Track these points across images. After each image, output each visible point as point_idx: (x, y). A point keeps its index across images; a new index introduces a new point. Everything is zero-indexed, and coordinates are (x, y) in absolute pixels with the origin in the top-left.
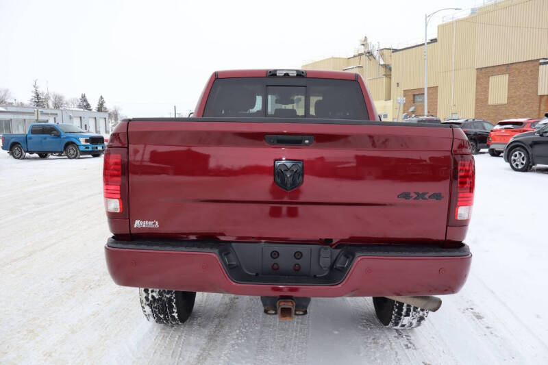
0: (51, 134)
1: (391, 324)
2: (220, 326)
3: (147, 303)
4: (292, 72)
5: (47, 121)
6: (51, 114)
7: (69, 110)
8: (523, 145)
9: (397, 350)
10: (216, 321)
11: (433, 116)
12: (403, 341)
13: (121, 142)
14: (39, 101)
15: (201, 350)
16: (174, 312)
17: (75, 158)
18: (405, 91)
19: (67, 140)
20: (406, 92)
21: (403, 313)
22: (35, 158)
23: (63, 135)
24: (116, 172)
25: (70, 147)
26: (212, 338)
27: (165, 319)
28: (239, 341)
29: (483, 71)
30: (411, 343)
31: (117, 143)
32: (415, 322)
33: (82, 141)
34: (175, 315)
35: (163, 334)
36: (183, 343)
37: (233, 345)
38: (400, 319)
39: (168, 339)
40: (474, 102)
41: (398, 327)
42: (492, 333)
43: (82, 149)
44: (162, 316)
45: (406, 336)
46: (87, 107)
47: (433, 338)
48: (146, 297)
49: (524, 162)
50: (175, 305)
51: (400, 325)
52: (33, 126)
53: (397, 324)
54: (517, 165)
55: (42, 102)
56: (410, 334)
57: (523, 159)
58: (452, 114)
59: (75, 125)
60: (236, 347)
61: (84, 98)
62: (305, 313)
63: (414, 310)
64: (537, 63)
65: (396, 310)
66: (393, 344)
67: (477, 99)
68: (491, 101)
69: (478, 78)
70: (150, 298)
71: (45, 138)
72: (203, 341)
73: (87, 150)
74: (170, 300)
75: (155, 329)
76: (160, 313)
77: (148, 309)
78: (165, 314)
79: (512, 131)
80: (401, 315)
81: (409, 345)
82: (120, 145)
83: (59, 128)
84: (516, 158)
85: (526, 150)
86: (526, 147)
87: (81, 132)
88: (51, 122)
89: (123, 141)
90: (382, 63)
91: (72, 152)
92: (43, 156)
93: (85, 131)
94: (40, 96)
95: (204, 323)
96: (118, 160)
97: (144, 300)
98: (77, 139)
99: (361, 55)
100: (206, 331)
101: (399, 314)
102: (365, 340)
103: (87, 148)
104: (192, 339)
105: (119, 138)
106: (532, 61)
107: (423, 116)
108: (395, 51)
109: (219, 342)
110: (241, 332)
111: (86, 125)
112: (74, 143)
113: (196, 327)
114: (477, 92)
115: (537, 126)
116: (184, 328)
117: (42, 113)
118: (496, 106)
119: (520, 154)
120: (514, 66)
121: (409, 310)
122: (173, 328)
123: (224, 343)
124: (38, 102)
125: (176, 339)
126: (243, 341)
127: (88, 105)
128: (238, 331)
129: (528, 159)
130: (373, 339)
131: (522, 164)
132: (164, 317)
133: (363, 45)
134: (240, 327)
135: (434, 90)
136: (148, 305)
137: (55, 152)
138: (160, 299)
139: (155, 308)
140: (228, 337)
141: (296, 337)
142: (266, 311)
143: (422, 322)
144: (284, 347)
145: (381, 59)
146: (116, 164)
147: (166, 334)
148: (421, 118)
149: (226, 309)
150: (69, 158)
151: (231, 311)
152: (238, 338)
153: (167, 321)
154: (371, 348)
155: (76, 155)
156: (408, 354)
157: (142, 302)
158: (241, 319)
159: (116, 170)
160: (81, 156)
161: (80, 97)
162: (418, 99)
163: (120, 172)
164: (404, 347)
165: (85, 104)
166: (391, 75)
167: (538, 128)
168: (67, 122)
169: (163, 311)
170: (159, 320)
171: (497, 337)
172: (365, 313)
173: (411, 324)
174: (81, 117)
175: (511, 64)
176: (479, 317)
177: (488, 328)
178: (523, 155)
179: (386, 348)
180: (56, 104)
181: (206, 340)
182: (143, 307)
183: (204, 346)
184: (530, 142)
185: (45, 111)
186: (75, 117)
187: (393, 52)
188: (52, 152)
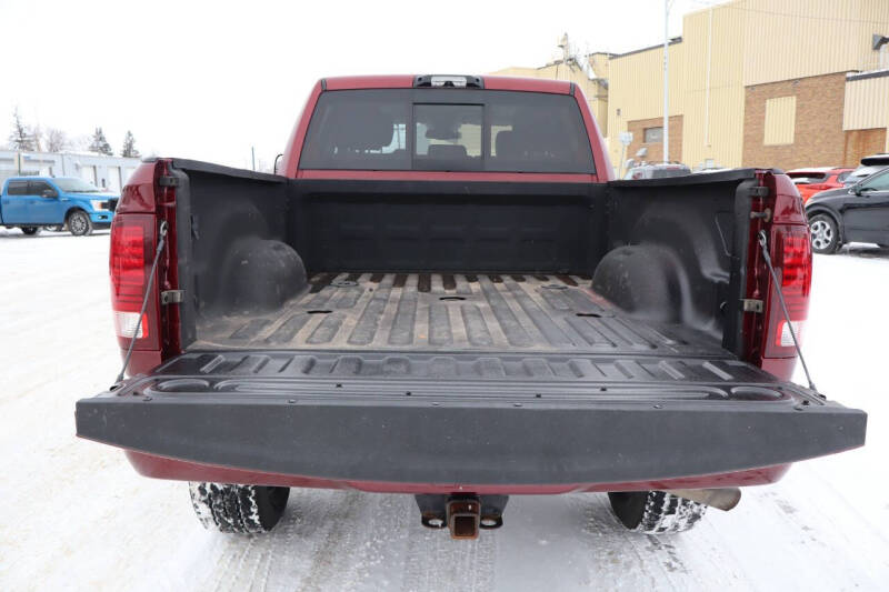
0: (41, 194)
1: (640, 527)
2: (336, 533)
3: (203, 498)
4: (459, 79)
5: (38, 173)
6: (44, 161)
7: (75, 155)
8: (827, 210)
9: (653, 574)
10: (330, 524)
11: (678, 163)
12: (662, 556)
13: (142, 202)
14: (24, 141)
15: (302, 581)
16: (252, 514)
17: (84, 234)
18: (629, 122)
19: (70, 205)
20: (631, 125)
21: (664, 508)
22: (17, 236)
23: (64, 197)
24: (135, 261)
25: (76, 216)
26: (322, 557)
27: (236, 525)
28: (372, 563)
29: (756, 90)
30: (675, 560)
31: (135, 205)
32: (683, 523)
33: (96, 207)
34: (255, 518)
35: (232, 552)
36: (270, 568)
37: (360, 572)
38: (658, 518)
39: (242, 560)
40: (742, 142)
41: (653, 532)
42: (814, 540)
43: (97, 219)
44: (231, 521)
45: (666, 546)
46: (105, 149)
47: (714, 549)
48: (200, 488)
49: (830, 239)
50: (254, 502)
51: (657, 527)
52: (11, 182)
53: (651, 526)
54: (818, 243)
55: (28, 141)
56: (672, 543)
57: (828, 233)
58: (706, 160)
59: (85, 180)
60: (367, 575)
61: (100, 136)
62: (499, 523)
63: (684, 504)
64: (843, 78)
65: (652, 504)
66: (645, 562)
67: (745, 137)
68: (770, 139)
69: (747, 102)
70: (208, 488)
71: (32, 202)
72: (306, 565)
73: (105, 220)
74: (245, 492)
75: (219, 542)
76: (226, 516)
77: (205, 510)
78: (236, 516)
79: (808, 188)
80: (660, 511)
81: (674, 564)
82: (142, 209)
83: (57, 185)
84: (816, 232)
85: (833, 218)
86: (833, 213)
87: (93, 191)
88: (44, 174)
89: (146, 200)
90: (593, 76)
91: (79, 225)
92: (30, 231)
93: (101, 188)
94: (25, 131)
95: (308, 527)
96: (139, 238)
97: (198, 493)
98: (87, 202)
99: (557, 63)
100: (311, 545)
101: (657, 510)
102: (596, 556)
103: (103, 217)
104: (287, 560)
105: (139, 194)
106: (833, 74)
107: (662, 162)
108: (614, 56)
109: (335, 565)
110: (374, 544)
111: (103, 180)
112: (83, 210)
113: (293, 537)
114: (746, 124)
115: (848, 179)
116: (271, 541)
117: (28, 160)
118: (776, 147)
119: (823, 225)
120: (805, 83)
121: (674, 503)
122: (252, 540)
123: (344, 566)
124: (22, 141)
125: (258, 561)
126: (379, 562)
127: (106, 146)
128: (368, 544)
129: (837, 233)
130: (610, 554)
131: (827, 241)
132: (235, 522)
133: (562, 46)
134: (372, 536)
135: (677, 121)
136: (205, 502)
137: (50, 225)
138: (227, 491)
139: (219, 506)
140: (351, 556)
141: (472, 552)
142: (425, 522)
143: (697, 523)
144: (453, 571)
145: (591, 70)
146: (134, 244)
147: (238, 553)
148: (659, 166)
149: (346, 500)
150: (74, 234)
151: (355, 505)
152: (368, 557)
153: (240, 528)
154: (608, 572)
155: (87, 229)
156: (674, 583)
157: (193, 496)
158: (373, 521)
159: (134, 255)
160: (95, 232)
161: (94, 133)
162: (651, 136)
163: (142, 261)
164: (666, 569)
165: (101, 144)
166: (607, 96)
167: (852, 183)
168: (71, 174)
169: (232, 511)
170: (225, 527)
171: (823, 545)
172: (591, 504)
173: (677, 526)
174: (94, 167)
175: (800, 79)
176: (789, 510)
177: (806, 528)
178: (828, 227)
179: (632, 570)
180: (51, 145)
181: (311, 562)
182: (196, 506)
183: (308, 575)
184: (840, 206)
185: (33, 156)
186: (85, 166)
187: (610, 59)
188: (46, 225)
